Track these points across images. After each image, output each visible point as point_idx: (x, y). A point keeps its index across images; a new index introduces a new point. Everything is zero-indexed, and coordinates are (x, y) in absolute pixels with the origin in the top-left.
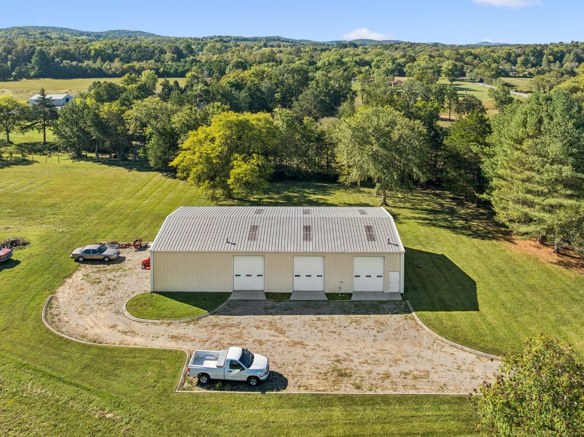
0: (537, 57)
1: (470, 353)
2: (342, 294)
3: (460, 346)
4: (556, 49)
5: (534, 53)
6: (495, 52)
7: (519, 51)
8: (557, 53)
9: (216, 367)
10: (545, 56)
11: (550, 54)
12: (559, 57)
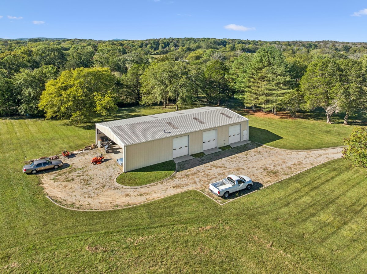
0: (156, 45)
1: (302, 151)
2: (226, 146)
3: (297, 150)
4: (164, 41)
5: (155, 43)
6: (134, 43)
7: (147, 42)
8: (166, 43)
9: (232, 186)
10: (160, 44)
11: (162, 43)
12: (167, 44)
